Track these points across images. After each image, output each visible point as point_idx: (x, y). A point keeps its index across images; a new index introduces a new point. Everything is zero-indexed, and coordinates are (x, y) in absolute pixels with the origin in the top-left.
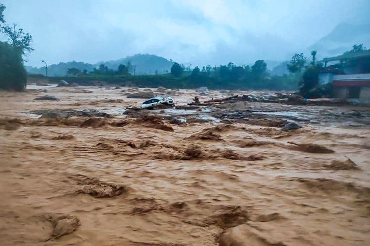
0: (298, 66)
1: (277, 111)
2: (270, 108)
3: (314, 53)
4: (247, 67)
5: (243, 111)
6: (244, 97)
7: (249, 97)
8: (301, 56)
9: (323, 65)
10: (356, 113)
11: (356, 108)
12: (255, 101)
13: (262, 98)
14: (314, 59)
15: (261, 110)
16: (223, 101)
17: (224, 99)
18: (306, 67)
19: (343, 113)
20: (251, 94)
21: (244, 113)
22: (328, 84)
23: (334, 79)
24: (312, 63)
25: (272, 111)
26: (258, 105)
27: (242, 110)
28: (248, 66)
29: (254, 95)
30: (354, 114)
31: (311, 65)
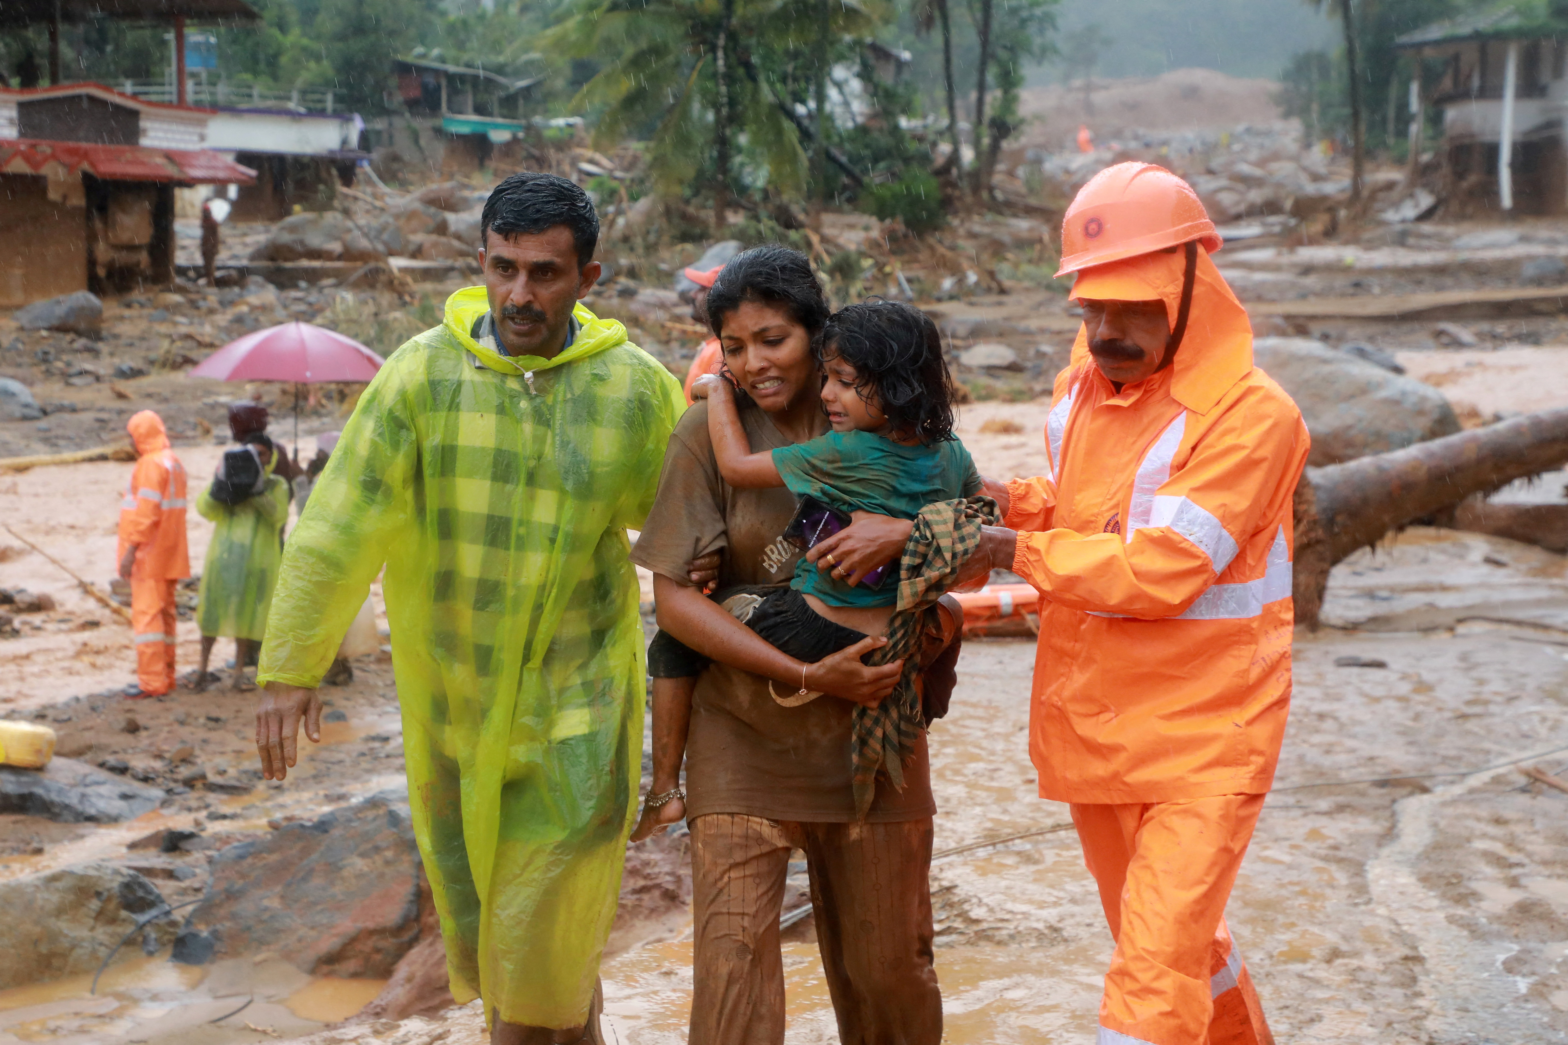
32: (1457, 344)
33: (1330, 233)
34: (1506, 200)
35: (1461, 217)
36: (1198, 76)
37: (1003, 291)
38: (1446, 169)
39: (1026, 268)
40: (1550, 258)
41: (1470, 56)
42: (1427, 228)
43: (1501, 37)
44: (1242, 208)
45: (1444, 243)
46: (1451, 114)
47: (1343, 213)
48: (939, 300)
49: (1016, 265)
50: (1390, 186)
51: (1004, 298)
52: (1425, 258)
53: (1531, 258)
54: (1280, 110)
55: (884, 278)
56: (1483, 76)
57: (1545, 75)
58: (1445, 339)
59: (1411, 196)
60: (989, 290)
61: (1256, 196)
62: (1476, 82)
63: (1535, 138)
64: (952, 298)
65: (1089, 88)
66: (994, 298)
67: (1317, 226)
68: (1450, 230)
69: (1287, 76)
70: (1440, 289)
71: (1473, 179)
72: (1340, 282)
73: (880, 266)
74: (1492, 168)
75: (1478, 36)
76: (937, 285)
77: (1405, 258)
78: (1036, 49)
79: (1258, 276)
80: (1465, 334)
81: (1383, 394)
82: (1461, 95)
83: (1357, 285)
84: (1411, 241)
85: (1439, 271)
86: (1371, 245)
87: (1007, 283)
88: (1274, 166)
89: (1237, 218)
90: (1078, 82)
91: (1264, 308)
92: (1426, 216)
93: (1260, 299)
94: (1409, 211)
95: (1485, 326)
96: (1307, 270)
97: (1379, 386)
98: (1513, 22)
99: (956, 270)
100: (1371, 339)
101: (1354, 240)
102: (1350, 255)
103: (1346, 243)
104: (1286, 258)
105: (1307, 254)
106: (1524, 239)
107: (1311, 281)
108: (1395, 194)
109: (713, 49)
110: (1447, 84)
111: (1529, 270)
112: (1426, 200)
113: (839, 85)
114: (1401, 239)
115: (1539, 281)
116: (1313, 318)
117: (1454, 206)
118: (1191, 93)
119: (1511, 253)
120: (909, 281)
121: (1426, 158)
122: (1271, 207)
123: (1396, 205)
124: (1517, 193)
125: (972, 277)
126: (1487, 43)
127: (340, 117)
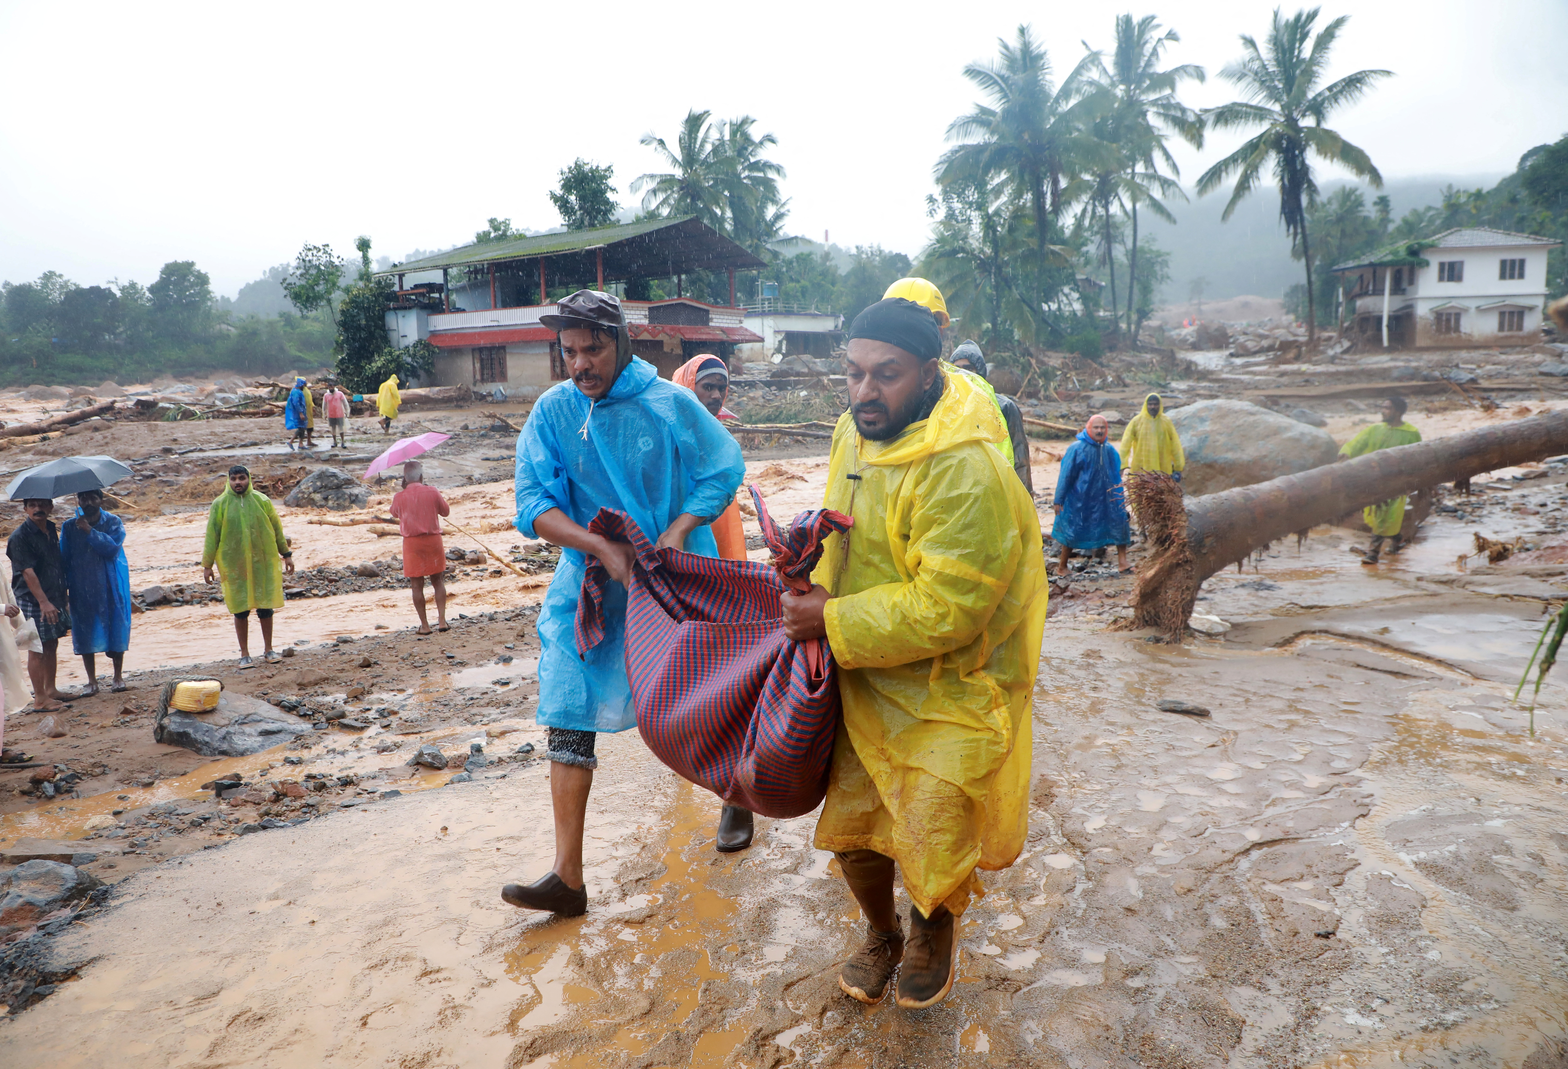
0: (321, 288)
1: (269, 443)
2: (244, 436)
3: (364, 245)
4: (131, 289)
5: (151, 456)
6: (143, 406)
7: (161, 405)
8: (325, 252)
9: (394, 284)
10: (498, 423)
11: (499, 411)
12: (188, 415)
13: (214, 405)
14: (366, 261)
15: (214, 446)
16: (50, 428)
17: (54, 423)
18: (347, 290)
19: (466, 428)
20: (167, 393)
21: (156, 463)
22: (420, 341)
23: (432, 329)
24: (365, 276)
25: (255, 444)
26: (201, 428)
27: (144, 450)
28: (133, 285)
29: (179, 397)
30: (493, 428)
31: (361, 284)
32: (1358, 410)
33: (1297, 358)
34: (1386, 343)
35: (1362, 352)
36: (1250, 298)
37: (1125, 385)
38: (1356, 329)
39: (1141, 375)
40: (1406, 367)
41: (1368, 276)
42: (1346, 356)
43: (1383, 265)
44: (1257, 349)
45: (1353, 362)
46: (1359, 303)
47: (1304, 349)
48: (1092, 390)
49: (1136, 374)
50: (1330, 338)
51: (1126, 389)
52: (1342, 368)
53: (1397, 367)
54: (1284, 311)
55: (1067, 379)
56: (1374, 286)
57: (1405, 284)
58: (1350, 407)
59: (1340, 342)
60: (1118, 385)
61: (1265, 343)
62: (1371, 288)
63: (1400, 313)
64: (1099, 389)
65: (1200, 304)
66: (1120, 389)
67: (1291, 355)
68: (1357, 357)
69: (1286, 295)
70: (1349, 383)
71: (1369, 333)
72: (1299, 379)
73: (1065, 374)
74: (1380, 329)
75: (1371, 265)
76: (1092, 384)
77: (1332, 368)
78: (1159, 277)
79: (1258, 378)
80: (1361, 405)
81: (1289, 434)
82: (1364, 293)
83: (1307, 381)
84: (1337, 361)
85: (1349, 374)
86: (1315, 364)
87: (1128, 381)
88: (1276, 331)
89: (1255, 353)
90: (1195, 301)
91: (1257, 392)
92: (1345, 352)
93: (1256, 388)
94: (1338, 349)
95: (1371, 401)
96: (1283, 374)
97: (1286, 429)
98: (1389, 258)
99: (1103, 377)
100: (1312, 407)
101: (1309, 361)
102: (1304, 367)
103: (1305, 362)
104: (1273, 369)
105: (1283, 367)
106: (1392, 360)
107: (1284, 380)
108: (1332, 342)
109: (990, 273)
110: (1357, 289)
111: (1395, 374)
112: (1346, 344)
113: (1066, 296)
114: (1332, 360)
115: (1399, 379)
116: (1282, 397)
117: (1360, 346)
118: (1246, 305)
119: (1386, 365)
120: (1079, 381)
121: (1346, 324)
122: (1270, 348)
123: (1332, 347)
124: (1390, 339)
125: (1110, 379)
126: (1376, 268)
127: (834, 315)
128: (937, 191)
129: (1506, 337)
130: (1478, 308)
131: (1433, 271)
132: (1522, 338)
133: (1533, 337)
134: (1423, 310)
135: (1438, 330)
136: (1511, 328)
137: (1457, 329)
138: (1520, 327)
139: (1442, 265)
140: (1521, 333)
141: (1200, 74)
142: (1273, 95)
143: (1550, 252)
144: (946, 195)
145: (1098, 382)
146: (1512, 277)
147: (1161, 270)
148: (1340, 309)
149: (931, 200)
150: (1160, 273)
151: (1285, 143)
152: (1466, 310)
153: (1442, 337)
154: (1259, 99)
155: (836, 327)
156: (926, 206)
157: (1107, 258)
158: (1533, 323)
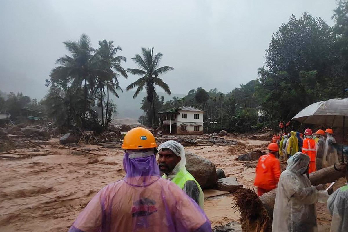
35: (165, 134)
38: (163, 128)
41: (166, 115)
43: (170, 113)
46: (164, 122)
57: (175, 118)
59: (159, 131)
62: (167, 118)
63: (174, 125)
71: (167, 130)
74: (169, 129)
82: (165, 120)
94: (159, 133)
98: (171, 111)
110: (163, 119)
112: (161, 132)
117: (164, 132)
121: (161, 127)
124: (172, 132)
126: (168, 114)
127: (7, 114)
128: (49, 78)
129: (196, 132)
130: (190, 125)
131: (181, 115)
132: (199, 132)
133: (201, 132)
134: (179, 125)
135: (182, 130)
136: (197, 130)
137: (186, 130)
138: (199, 130)
139: (182, 114)
140: (199, 131)
141: (125, 59)
142: (146, 68)
143: (204, 113)
144: (52, 80)
145: (103, 140)
146: (197, 118)
147: (114, 109)
148: (160, 123)
149: (47, 81)
150: (114, 110)
151: (149, 81)
152: (188, 125)
153: (183, 131)
154: (142, 69)
155: (7, 118)
156: (45, 83)
157: (100, 105)
158: (201, 129)
